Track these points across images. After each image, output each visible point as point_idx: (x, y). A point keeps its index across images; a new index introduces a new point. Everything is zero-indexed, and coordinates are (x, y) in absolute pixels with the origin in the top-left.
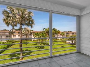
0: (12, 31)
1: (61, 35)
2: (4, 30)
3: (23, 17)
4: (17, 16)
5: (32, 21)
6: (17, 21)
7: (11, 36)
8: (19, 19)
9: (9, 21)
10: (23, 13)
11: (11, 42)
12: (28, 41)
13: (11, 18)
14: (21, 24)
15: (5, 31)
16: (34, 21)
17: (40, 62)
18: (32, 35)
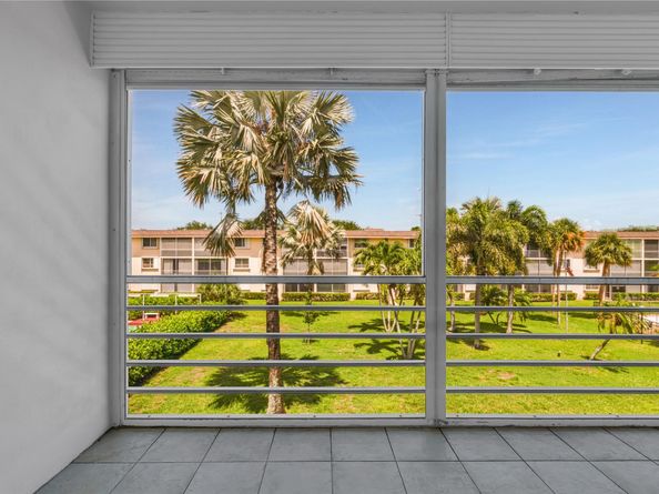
0: (225, 230)
1: (591, 259)
2: (189, 228)
3: (283, 141)
4: (250, 137)
5: (343, 161)
6: (249, 166)
7: (223, 264)
8: (262, 153)
9: (205, 172)
10: (280, 112)
11: (222, 297)
12: (322, 298)
13: (218, 155)
14: (274, 184)
15: (194, 233)
16: (354, 158)
17: (347, 446)
18: (351, 261)
